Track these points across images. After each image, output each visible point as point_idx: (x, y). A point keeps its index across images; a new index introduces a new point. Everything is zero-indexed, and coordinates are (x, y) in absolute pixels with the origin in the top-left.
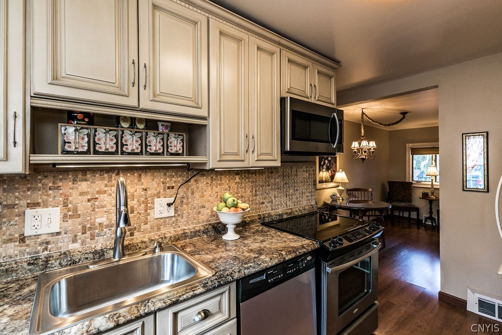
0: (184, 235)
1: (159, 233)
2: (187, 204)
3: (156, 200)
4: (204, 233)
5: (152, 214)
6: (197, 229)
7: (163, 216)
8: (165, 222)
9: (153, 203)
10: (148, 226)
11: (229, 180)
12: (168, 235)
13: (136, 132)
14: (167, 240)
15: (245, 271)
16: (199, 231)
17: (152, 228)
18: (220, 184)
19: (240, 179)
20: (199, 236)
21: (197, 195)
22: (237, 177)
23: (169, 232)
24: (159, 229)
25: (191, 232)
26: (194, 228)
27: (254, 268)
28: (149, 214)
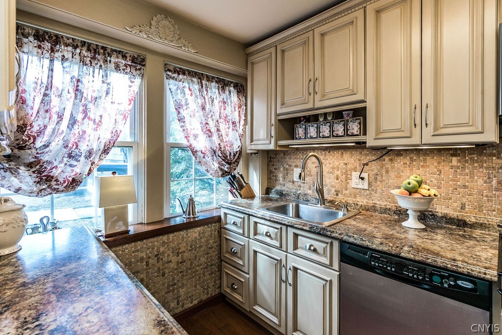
0: (374, 208)
1: (355, 200)
2: (381, 181)
3: (354, 173)
4: (394, 213)
5: (350, 183)
6: (388, 207)
7: (359, 187)
8: (360, 192)
9: (351, 175)
10: (347, 192)
11: (439, 163)
12: (360, 203)
13: (327, 123)
14: (359, 207)
15: (345, 237)
16: (390, 210)
17: (350, 194)
18: (422, 166)
19: (459, 161)
20: (389, 214)
21: (392, 174)
22: (454, 159)
23: (362, 201)
24: (355, 197)
25: (381, 208)
26: (386, 205)
27: (355, 239)
28: (348, 183)
